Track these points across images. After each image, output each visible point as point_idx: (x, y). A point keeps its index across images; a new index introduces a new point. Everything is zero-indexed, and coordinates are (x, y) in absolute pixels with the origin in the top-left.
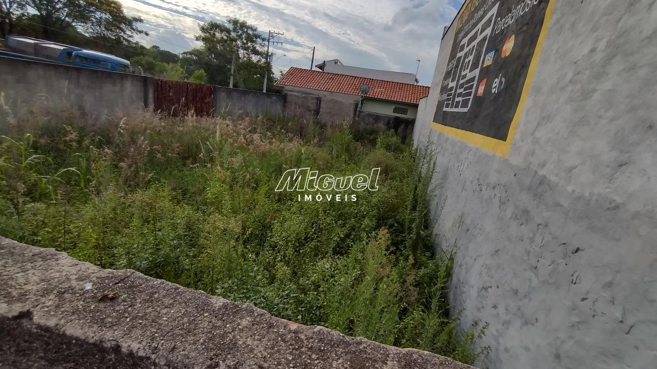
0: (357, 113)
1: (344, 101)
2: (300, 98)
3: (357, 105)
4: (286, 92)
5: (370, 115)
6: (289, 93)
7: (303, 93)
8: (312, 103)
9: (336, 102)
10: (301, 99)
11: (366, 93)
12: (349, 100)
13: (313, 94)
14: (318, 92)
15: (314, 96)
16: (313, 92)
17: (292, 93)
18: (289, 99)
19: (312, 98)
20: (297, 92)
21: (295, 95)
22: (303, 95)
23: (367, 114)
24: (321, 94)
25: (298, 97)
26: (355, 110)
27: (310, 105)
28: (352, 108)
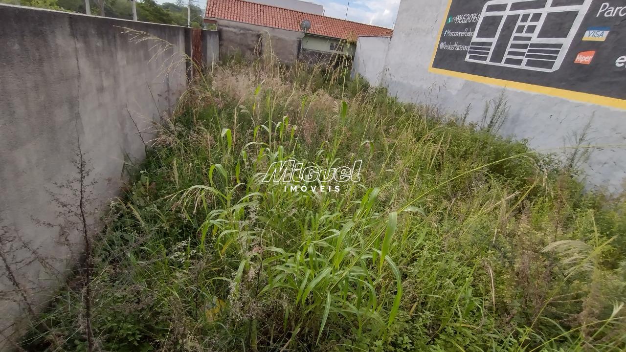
0: (301, 51)
1: (287, 38)
2: (238, 35)
3: (300, 43)
4: (221, 27)
5: (313, 53)
6: (225, 29)
7: (241, 29)
8: (253, 41)
9: (279, 39)
10: (239, 37)
11: (308, 29)
12: (292, 37)
13: (252, 31)
14: (258, 28)
15: (254, 33)
16: (252, 27)
17: (227, 29)
18: (225, 36)
19: (253, 35)
20: (234, 28)
21: (232, 31)
22: (241, 32)
23: (311, 52)
24: (263, 30)
25: (235, 33)
26: (299, 49)
27: (250, 43)
28: (296, 45)
